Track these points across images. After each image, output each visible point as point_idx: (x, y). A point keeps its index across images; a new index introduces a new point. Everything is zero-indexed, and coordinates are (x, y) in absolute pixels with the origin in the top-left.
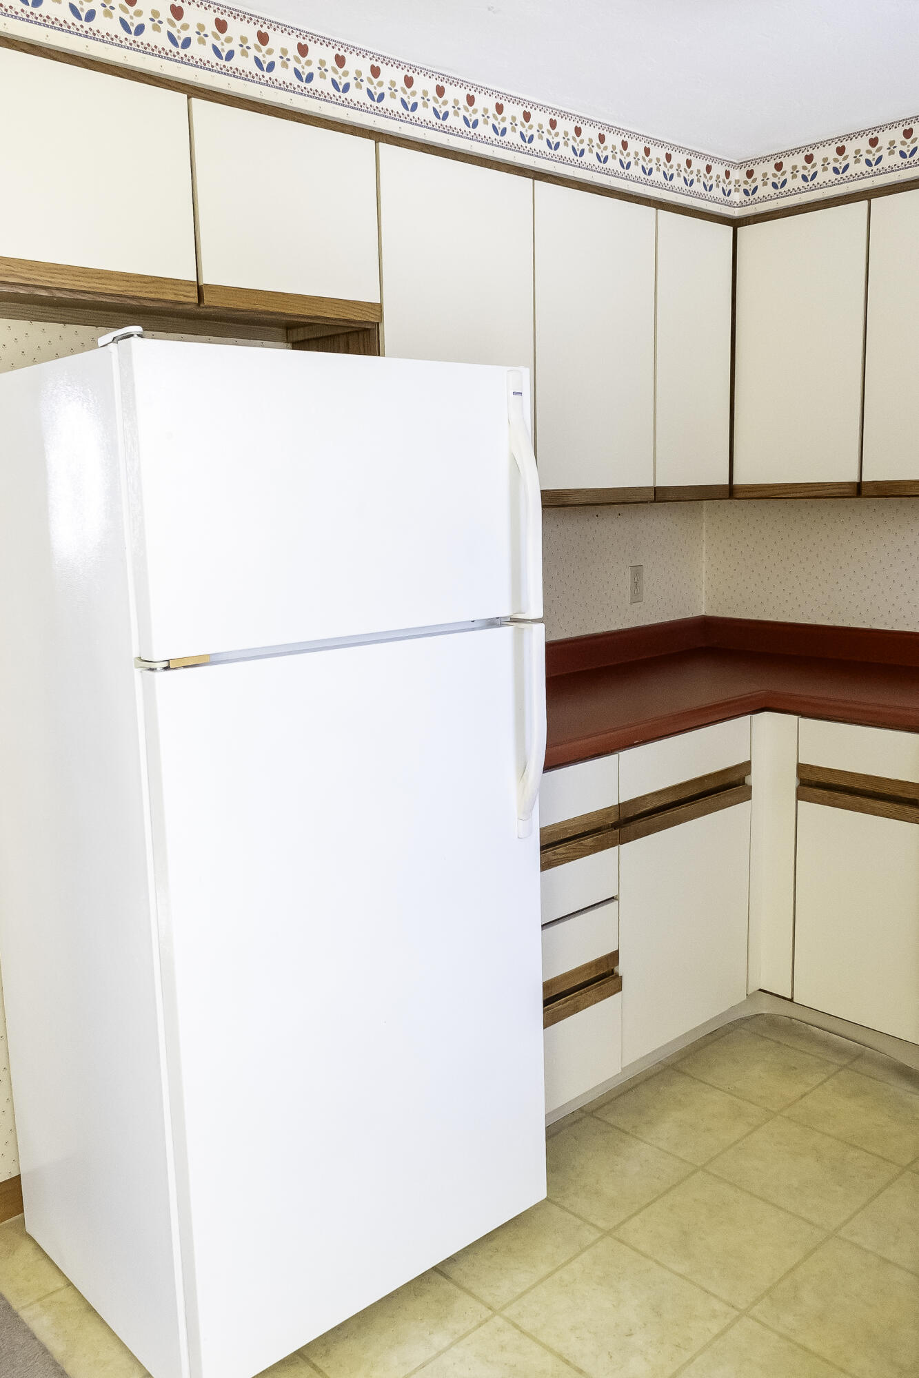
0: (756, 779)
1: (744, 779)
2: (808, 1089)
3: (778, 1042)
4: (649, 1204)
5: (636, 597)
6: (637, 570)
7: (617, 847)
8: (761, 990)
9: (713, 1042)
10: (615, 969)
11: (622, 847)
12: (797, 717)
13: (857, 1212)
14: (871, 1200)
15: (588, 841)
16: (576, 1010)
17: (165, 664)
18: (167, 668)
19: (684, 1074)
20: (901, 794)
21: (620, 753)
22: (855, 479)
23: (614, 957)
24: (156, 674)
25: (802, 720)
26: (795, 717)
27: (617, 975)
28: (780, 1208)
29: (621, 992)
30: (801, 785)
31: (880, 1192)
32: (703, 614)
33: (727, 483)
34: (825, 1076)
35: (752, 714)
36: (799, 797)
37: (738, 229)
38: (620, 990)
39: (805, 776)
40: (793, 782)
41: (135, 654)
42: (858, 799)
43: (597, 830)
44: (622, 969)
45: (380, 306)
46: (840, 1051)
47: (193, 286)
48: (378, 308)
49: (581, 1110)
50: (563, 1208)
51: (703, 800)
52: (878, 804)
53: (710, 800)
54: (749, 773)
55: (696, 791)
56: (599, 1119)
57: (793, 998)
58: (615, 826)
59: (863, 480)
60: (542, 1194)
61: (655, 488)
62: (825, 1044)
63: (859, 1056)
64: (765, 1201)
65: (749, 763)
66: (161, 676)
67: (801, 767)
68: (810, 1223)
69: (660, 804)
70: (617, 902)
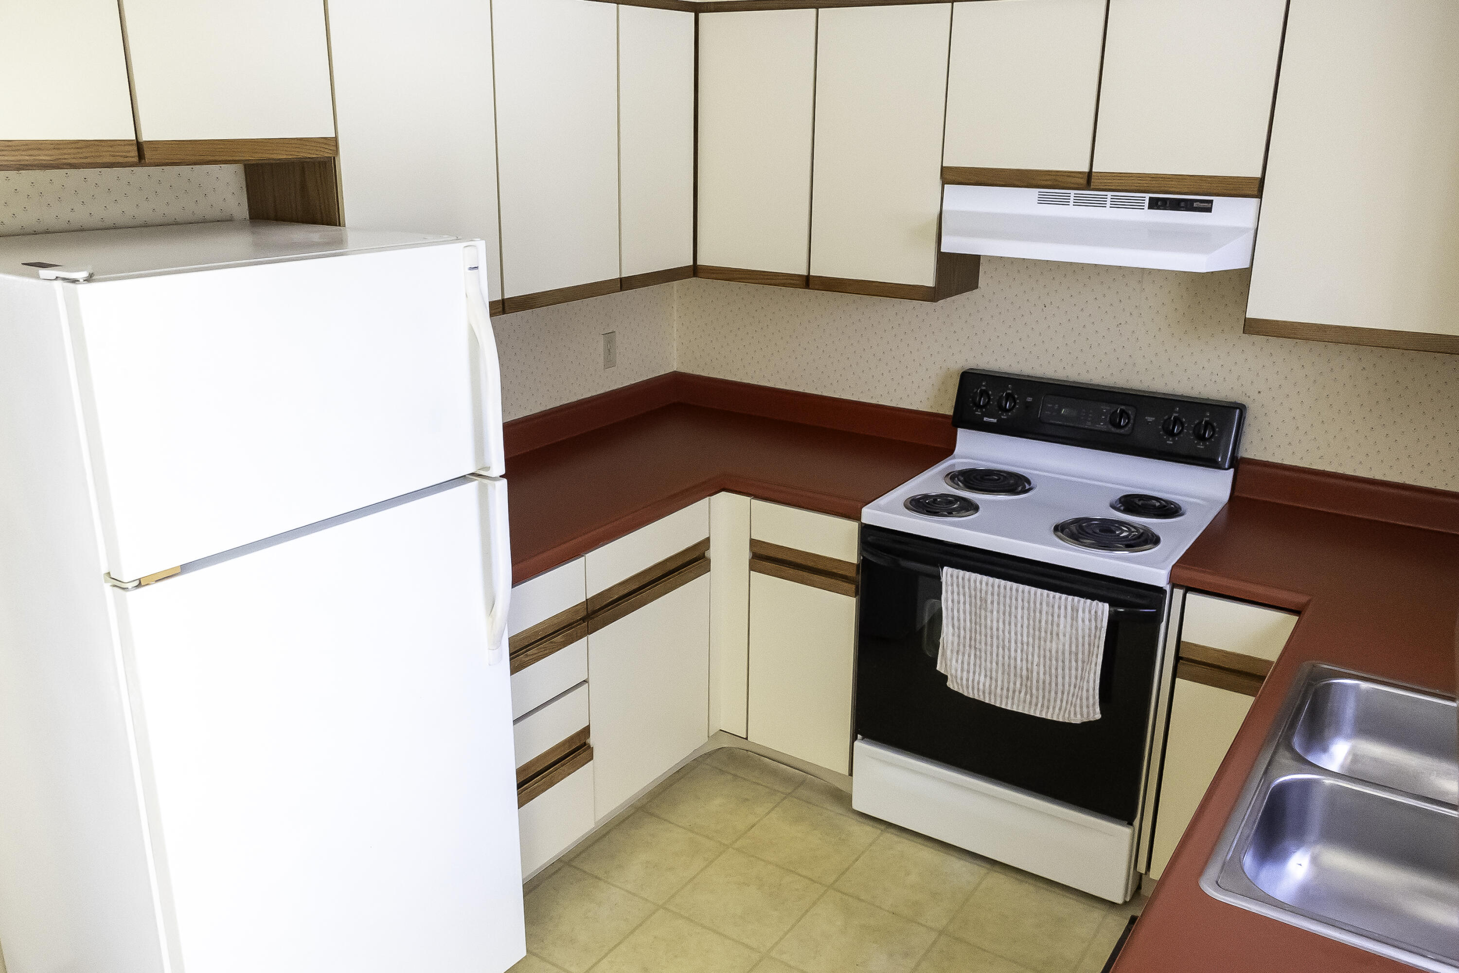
0: (714, 554)
1: (704, 553)
2: (757, 820)
3: (735, 775)
4: (615, 947)
5: (609, 362)
6: (610, 337)
7: (586, 637)
8: (721, 730)
9: (680, 779)
10: (588, 741)
11: (590, 636)
12: (749, 498)
13: (786, 934)
14: (799, 921)
15: (559, 639)
16: (552, 784)
17: (137, 583)
18: (139, 585)
19: (652, 815)
20: (835, 571)
21: (587, 555)
22: (805, 273)
23: (586, 731)
24: (128, 594)
25: (753, 501)
26: (746, 499)
27: (589, 747)
28: (726, 937)
29: (592, 761)
30: (753, 558)
31: (807, 911)
32: (675, 370)
33: (691, 263)
34: (771, 806)
35: (711, 496)
36: (752, 568)
37: (700, 14)
38: (592, 759)
39: (755, 550)
40: (746, 555)
41: (104, 570)
42: (801, 573)
43: (569, 626)
44: (593, 740)
45: (336, 139)
46: (787, 779)
47: (132, 145)
48: (333, 143)
49: (559, 860)
50: (543, 959)
51: (666, 581)
52: (816, 578)
53: (672, 580)
54: (708, 548)
55: (659, 573)
56: (575, 867)
57: (747, 737)
58: (583, 619)
59: (811, 274)
60: (521, 952)
61: (621, 279)
62: (774, 773)
63: (802, 783)
64: (715, 932)
65: (708, 540)
66: (134, 596)
67: (753, 543)
68: (747, 946)
69: (626, 591)
70: (587, 684)
